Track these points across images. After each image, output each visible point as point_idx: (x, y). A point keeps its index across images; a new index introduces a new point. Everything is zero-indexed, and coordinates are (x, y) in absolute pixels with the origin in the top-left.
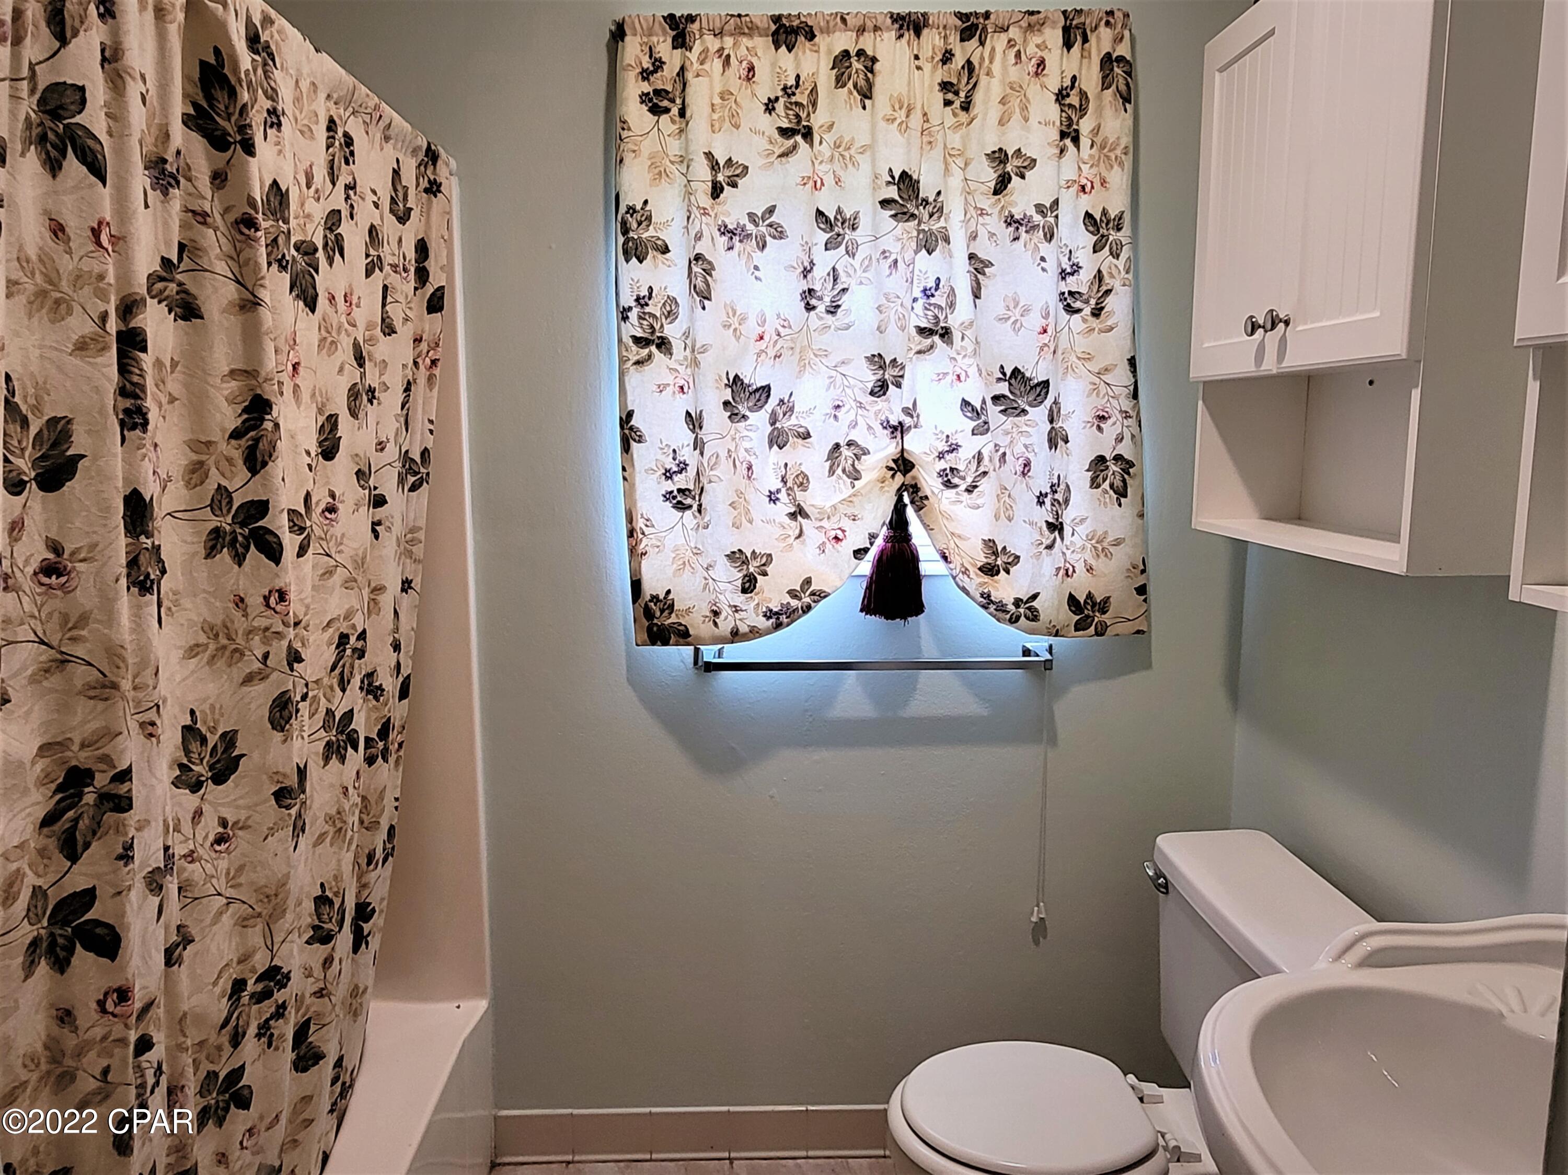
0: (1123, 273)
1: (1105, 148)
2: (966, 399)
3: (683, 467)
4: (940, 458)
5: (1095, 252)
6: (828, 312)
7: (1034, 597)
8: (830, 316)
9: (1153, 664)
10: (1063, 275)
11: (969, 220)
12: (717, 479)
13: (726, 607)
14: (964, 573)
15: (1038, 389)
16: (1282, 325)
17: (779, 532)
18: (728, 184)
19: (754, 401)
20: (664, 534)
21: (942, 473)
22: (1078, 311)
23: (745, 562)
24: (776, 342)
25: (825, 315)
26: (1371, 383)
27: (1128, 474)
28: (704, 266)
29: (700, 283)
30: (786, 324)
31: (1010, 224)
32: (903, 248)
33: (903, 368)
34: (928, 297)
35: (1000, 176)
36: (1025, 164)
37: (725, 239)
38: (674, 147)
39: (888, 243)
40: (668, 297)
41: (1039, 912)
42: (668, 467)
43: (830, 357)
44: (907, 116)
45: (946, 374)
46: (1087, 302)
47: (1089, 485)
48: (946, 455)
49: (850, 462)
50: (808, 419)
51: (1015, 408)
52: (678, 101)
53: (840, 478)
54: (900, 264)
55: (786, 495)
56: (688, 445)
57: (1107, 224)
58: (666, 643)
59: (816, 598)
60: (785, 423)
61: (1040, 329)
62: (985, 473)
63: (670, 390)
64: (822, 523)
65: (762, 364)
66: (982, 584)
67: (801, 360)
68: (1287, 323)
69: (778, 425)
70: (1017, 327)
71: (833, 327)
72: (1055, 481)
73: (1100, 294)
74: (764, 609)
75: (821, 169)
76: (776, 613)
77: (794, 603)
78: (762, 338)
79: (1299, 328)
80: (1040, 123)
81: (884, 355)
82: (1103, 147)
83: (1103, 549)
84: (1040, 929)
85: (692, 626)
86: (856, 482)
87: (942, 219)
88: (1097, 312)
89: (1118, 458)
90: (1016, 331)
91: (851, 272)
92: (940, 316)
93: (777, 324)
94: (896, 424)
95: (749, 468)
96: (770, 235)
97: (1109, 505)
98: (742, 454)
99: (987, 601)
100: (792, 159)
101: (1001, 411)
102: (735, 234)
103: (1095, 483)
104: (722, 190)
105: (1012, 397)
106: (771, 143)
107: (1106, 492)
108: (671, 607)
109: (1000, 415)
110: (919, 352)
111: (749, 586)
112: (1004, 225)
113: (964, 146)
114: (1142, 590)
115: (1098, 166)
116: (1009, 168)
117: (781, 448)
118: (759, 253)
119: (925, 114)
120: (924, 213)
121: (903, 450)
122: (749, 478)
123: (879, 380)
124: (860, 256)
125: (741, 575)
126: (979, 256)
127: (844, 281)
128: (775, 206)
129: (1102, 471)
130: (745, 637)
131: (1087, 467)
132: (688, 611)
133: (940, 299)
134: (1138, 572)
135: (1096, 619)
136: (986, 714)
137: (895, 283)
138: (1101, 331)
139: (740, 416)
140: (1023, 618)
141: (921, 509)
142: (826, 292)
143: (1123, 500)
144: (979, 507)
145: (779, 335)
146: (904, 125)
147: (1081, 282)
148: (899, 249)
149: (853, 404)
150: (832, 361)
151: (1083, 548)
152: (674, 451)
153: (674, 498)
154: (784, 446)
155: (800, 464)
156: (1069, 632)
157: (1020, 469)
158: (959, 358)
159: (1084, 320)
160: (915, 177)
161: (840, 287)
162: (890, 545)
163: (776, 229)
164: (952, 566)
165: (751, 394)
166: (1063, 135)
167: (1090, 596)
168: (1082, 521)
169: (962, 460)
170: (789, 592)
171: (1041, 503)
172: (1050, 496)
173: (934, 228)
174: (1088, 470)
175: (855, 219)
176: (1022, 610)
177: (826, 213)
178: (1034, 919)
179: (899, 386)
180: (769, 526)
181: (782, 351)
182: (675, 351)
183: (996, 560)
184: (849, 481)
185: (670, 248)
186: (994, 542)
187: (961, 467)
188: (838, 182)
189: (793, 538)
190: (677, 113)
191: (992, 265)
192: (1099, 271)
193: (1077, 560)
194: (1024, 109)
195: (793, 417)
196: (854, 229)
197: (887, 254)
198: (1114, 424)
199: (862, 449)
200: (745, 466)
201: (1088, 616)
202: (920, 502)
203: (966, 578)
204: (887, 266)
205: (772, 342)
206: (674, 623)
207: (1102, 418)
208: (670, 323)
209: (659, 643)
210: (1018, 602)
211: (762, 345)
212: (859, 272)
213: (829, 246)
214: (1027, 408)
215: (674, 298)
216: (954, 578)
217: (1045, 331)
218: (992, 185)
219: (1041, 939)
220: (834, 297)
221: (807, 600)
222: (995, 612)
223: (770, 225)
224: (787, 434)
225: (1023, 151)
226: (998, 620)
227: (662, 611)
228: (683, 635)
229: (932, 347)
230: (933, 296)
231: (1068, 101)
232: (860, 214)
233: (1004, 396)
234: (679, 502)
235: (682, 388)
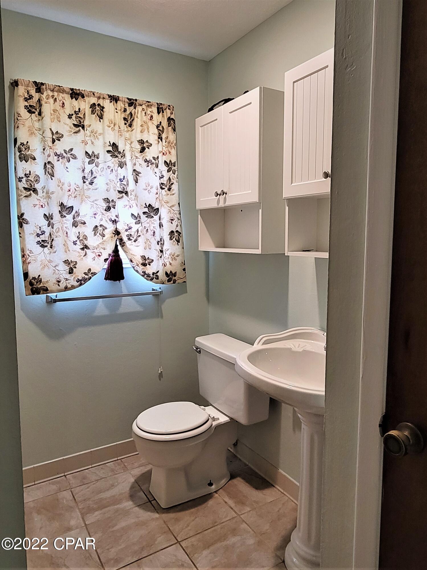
0: (176, 178)
1: (170, 143)
2: (133, 213)
3: (43, 233)
4: (126, 231)
5: (168, 172)
6: (90, 184)
7: (158, 272)
8: (90, 185)
9: (188, 291)
10: (160, 178)
11: (133, 159)
12: (59, 236)
13: (63, 279)
14: (137, 265)
15: (156, 210)
16: (225, 194)
17: (78, 254)
18: (57, 140)
19: (68, 211)
20: (37, 256)
21: (127, 236)
22: (164, 189)
23: (69, 264)
24: (75, 192)
25: (88, 185)
26: (242, 211)
27: (180, 236)
28: (51, 166)
29: (50, 171)
30: (78, 187)
31: (146, 162)
32: (114, 166)
33: (115, 203)
34: (121, 181)
35: (142, 147)
36: (149, 145)
37: (56, 157)
38: (37, 125)
39: (110, 164)
40: (36, 175)
41: (161, 370)
42: (38, 233)
43: (91, 198)
44: (114, 126)
45: (127, 205)
46: (166, 186)
47: (169, 239)
48: (128, 230)
49: (102, 231)
50: (84, 218)
51: (150, 216)
52: (38, 110)
53: (99, 236)
54: (114, 170)
55: (79, 242)
56: (45, 225)
57: (171, 164)
58: (39, 293)
59: (93, 275)
60: (77, 219)
61: (156, 193)
62: (139, 236)
63: (38, 206)
64: (94, 251)
65: (70, 199)
66: (143, 269)
67: (82, 199)
68: (226, 194)
69: (75, 220)
70: (149, 192)
71: (91, 189)
72: (161, 238)
73: (170, 184)
74: (77, 279)
75: (87, 138)
76: (81, 280)
77: (86, 277)
78: (70, 191)
79: (229, 195)
80: (152, 133)
81: (109, 198)
82: (169, 143)
83: (174, 258)
84: (161, 375)
85: (49, 287)
86: (104, 238)
87: (125, 158)
88: (169, 189)
89: (177, 231)
90: (149, 193)
91: (97, 172)
92: (125, 187)
93: (75, 186)
94: (114, 220)
95: (67, 233)
96: (71, 158)
97: (175, 245)
98: (64, 228)
99: (144, 274)
100: (78, 134)
101: (146, 217)
102: (60, 156)
103: (171, 239)
104: (55, 141)
105: (149, 212)
106: (71, 128)
107: (174, 241)
108: (41, 281)
109: (146, 218)
110: (119, 198)
111: (71, 272)
112: (144, 162)
113: (130, 137)
114: (184, 270)
115: (168, 148)
116: (145, 145)
117: (76, 227)
118: (68, 163)
119: (119, 126)
120: (119, 156)
121: (116, 228)
122: (67, 236)
123: (108, 206)
124: (100, 167)
125: (68, 268)
126: (137, 170)
127: (95, 174)
128: (73, 149)
129: (173, 235)
130: (70, 289)
131: (168, 234)
132: (47, 282)
133: (125, 182)
134: (183, 264)
135: (173, 279)
136: (142, 310)
137: (112, 176)
138: (171, 195)
139: (63, 216)
140: (154, 279)
141: (123, 246)
142: (89, 178)
143: (179, 243)
144: (138, 246)
145: (75, 190)
146: (113, 129)
147: (165, 180)
148: (113, 166)
149: (101, 213)
150: (92, 199)
151: (168, 258)
152: (40, 227)
153: (40, 243)
154: (77, 226)
155: (84, 232)
156: (166, 283)
157: (152, 234)
158: (130, 201)
159: (166, 192)
160: (117, 145)
161: (93, 176)
162: (114, 258)
163: (73, 156)
164: (134, 263)
165: (67, 209)
166: (159, 138)
167: (171, 272)
168: (168, 250)
169: (133, 232)
170: (84, 273)
171: (158, 244)
172: (160, 242)
173: (123, 161)
174: (169, 235)
175: (98, 155)
176: (154, 276)
177: (89, 153)
178: (160, 372)
179: (114, 208)
180: (74, 252)
181: (77, 195)
182: (39, 193)
183: (145, 262)
184: (102, 237)
185: (36, 158)
186: (144, 256)
187: (133, 234)
188: (92, 143)
189: (83, 256)
190: (37, 114)
191: (141, 173)
192: (169, 178)
193: (167, 262)
194: (148, 129)
195: (79, 217)
196: (98, 159)
197: (110, 167)
198: (176, 221)
199: (105, 227)
200: (66, 233)
201: (171, 278)
202: (122, 243)
203: (138, 267)
204: (110, 171)
205: (73, 192)
206: (42, 286)
207: (172, 220)
208: (37, 184)
209: (36, 294)
210: (153, 274)
211: (70, 193)
212: (100, 172)
213: (90, 163)
214: (153, 216)
215: (38, 175)
216: (133, 267)
217: (157, 194)
218: (140, 150)
219: (161, 378)
220: (91, 179)
221: (90, 275)
222: (146, 277)
223: (71, 154)
224: (78, 223)
225: (149, 141)
226: (147, 280)
227: (37, 283)
228: (46, 290)
229: (122, 197)
230: (123, 181)
231: (159, 128)
232: (100, 154)
233: (147, 212)
234: (42, 245)
235: (42, 206)
